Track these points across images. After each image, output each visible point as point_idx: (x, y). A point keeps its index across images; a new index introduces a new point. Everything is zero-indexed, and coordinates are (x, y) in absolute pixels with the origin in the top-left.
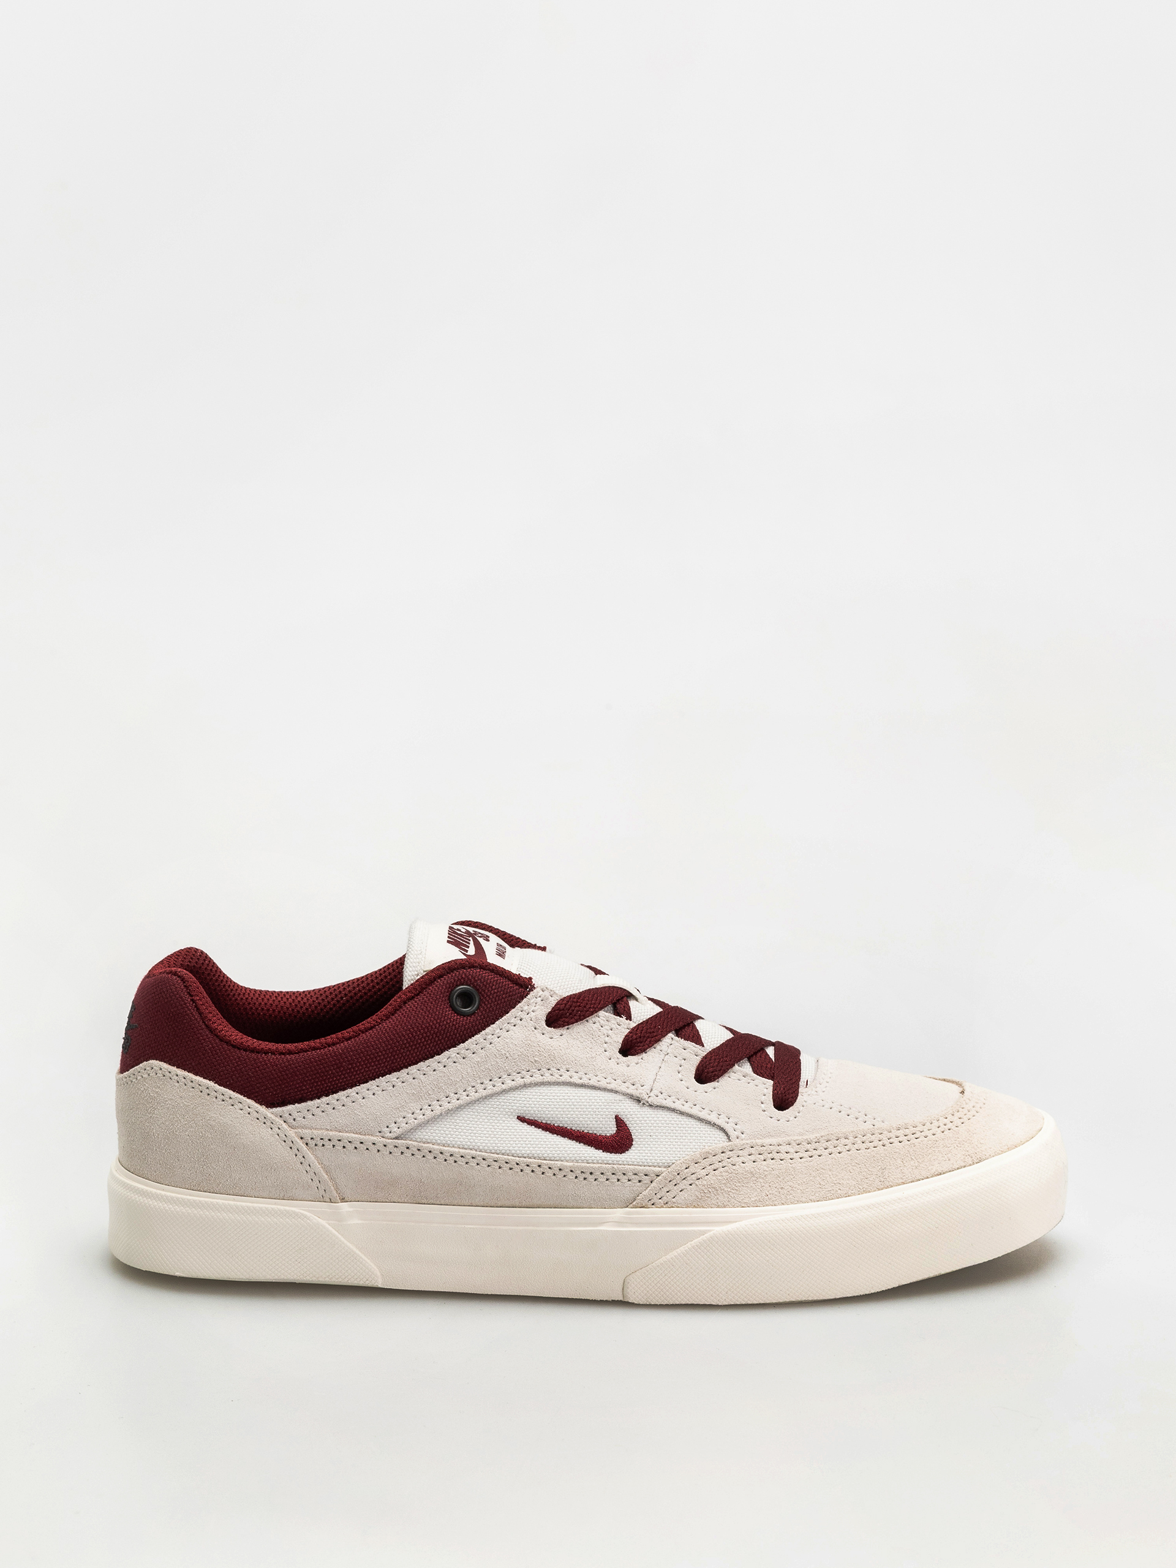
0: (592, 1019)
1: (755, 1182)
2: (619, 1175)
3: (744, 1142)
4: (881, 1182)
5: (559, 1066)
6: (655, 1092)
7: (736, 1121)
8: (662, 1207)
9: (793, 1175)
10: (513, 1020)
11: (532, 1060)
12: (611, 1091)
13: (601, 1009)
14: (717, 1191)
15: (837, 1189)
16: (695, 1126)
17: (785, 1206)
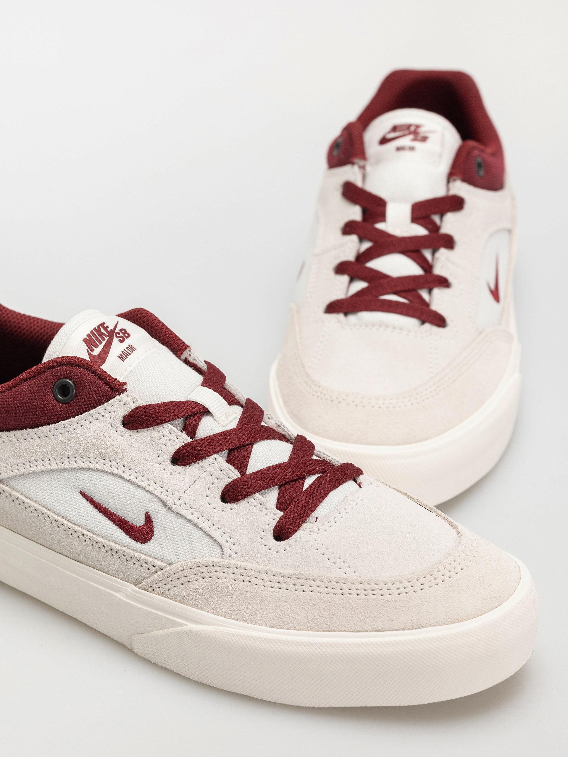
0: (158, 428)
1: (229, 597)
2: (135, 561)
3: (233, 562)
4: (327, 625)
5: (118, 461)
6: (181, 502)
7: (235, 542)
8: (158, 595)
9: (259, 600)
10: (97, 416)
11: (100, 451)
12: (148, 491)
13: (166, 422)
14: (199, 595)
15: (289, 621)
16: (201, 537)
17: (245, 624)
